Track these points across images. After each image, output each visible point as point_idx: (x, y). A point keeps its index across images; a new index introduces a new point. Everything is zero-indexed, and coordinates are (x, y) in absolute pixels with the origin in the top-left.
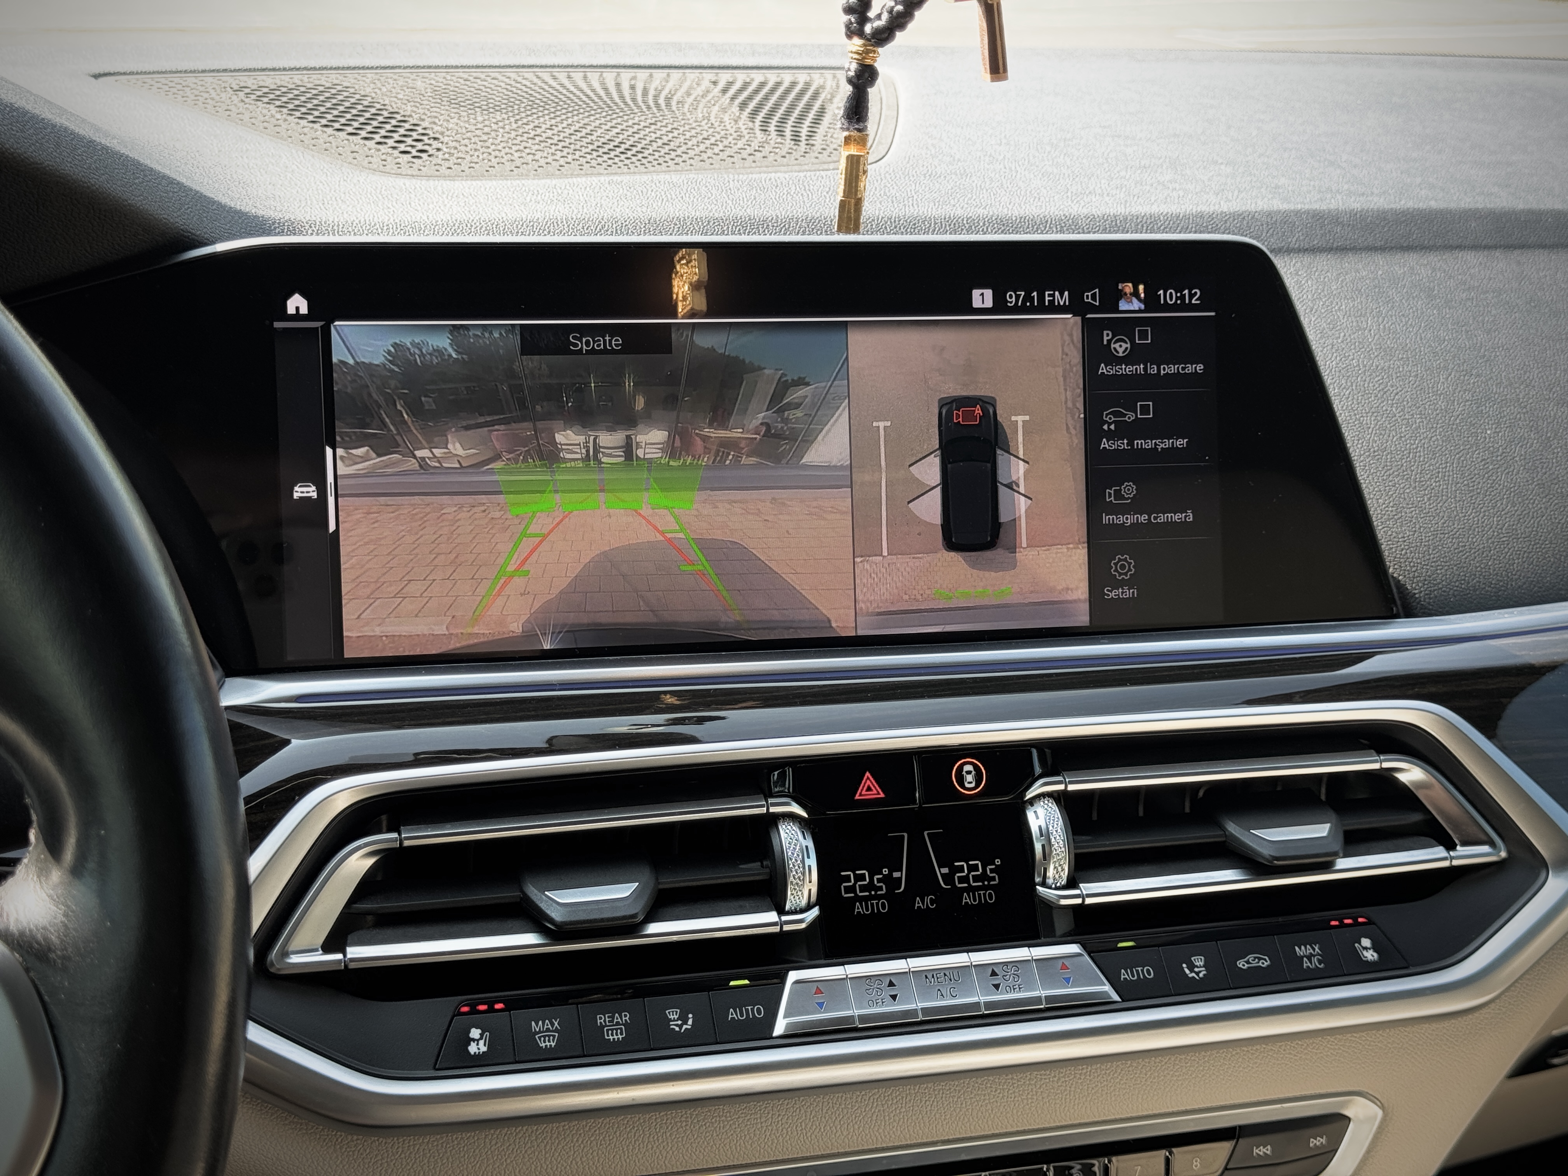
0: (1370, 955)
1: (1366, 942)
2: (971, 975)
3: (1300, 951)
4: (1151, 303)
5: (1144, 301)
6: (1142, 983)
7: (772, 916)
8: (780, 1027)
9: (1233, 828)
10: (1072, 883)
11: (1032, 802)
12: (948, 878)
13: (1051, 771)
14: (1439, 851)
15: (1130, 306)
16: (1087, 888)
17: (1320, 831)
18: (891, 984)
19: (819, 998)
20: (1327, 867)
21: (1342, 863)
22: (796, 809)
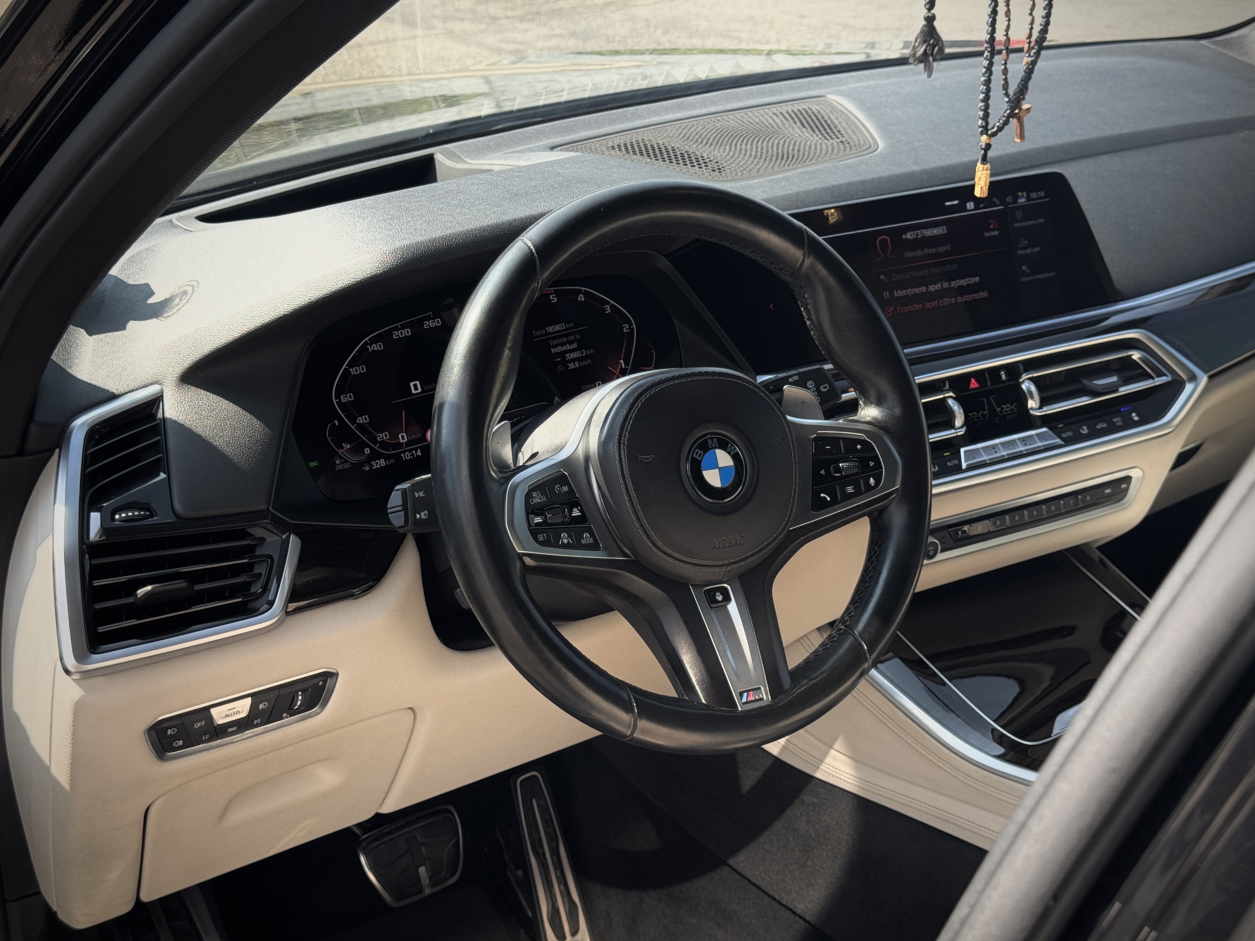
0: (1136, 418)
1: (1134, 414)
2: (1016, 442)
3: (1115, 420)
4: (1029, 198)
5: (1026, 198)
6: (1069, 437)
7: (953, 431)
8: (964, 465)
9: (1086, 382)
10: (1041, 407)
11: (1023, 382)
12: (1001, 412)
13: (1026, 370)
14: (1151, 381)
15: (1022, 200)
16: (1045, 409)
17: (1114, 379)
18: (994, 448)
19: (974, 455)
20: (1116, 391)
21: (1121, 389)
22: (951, 394)
